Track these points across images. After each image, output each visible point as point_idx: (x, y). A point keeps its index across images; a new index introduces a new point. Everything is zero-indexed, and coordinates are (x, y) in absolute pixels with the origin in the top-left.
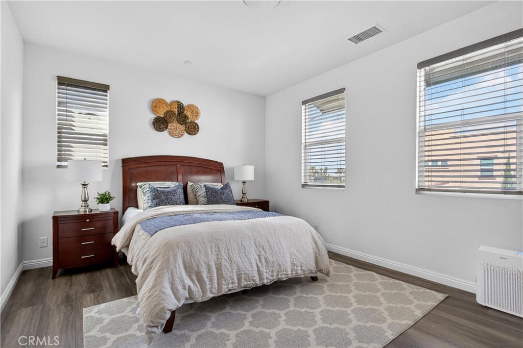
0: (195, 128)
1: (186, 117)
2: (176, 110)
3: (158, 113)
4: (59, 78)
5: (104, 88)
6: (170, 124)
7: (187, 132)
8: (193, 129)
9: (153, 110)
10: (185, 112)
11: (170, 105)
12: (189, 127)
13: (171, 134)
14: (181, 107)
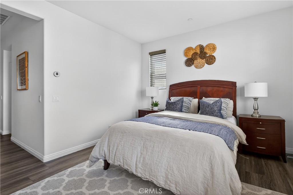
0: (212, 59)
1: (206, 53)
2: (198, 51)
3: (188, 56)
4: (150, 53)
5: (164, 52)
6: (195, 61)
7: (207, 63)
8: (211, 60)
9: (185, 55)
10: (205, 50)
11: (195, 49)
12: (208, 60)
13: (197, 67)
14: (202, 48)
